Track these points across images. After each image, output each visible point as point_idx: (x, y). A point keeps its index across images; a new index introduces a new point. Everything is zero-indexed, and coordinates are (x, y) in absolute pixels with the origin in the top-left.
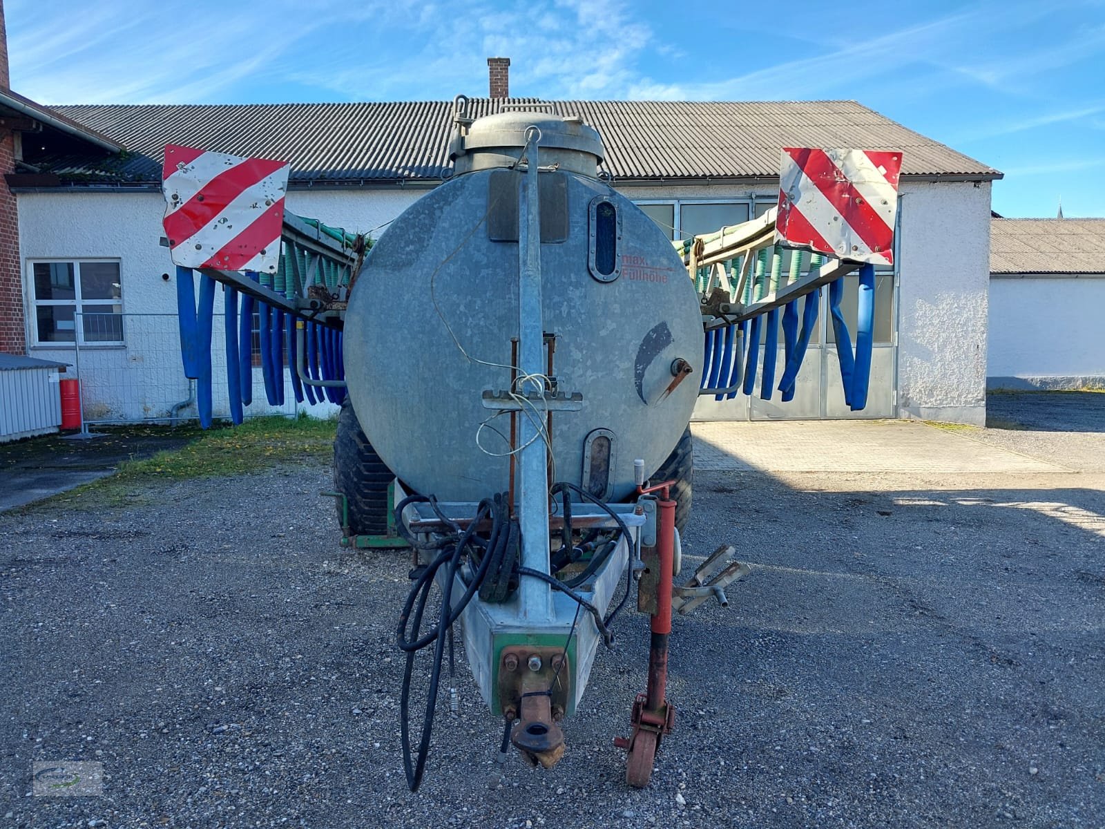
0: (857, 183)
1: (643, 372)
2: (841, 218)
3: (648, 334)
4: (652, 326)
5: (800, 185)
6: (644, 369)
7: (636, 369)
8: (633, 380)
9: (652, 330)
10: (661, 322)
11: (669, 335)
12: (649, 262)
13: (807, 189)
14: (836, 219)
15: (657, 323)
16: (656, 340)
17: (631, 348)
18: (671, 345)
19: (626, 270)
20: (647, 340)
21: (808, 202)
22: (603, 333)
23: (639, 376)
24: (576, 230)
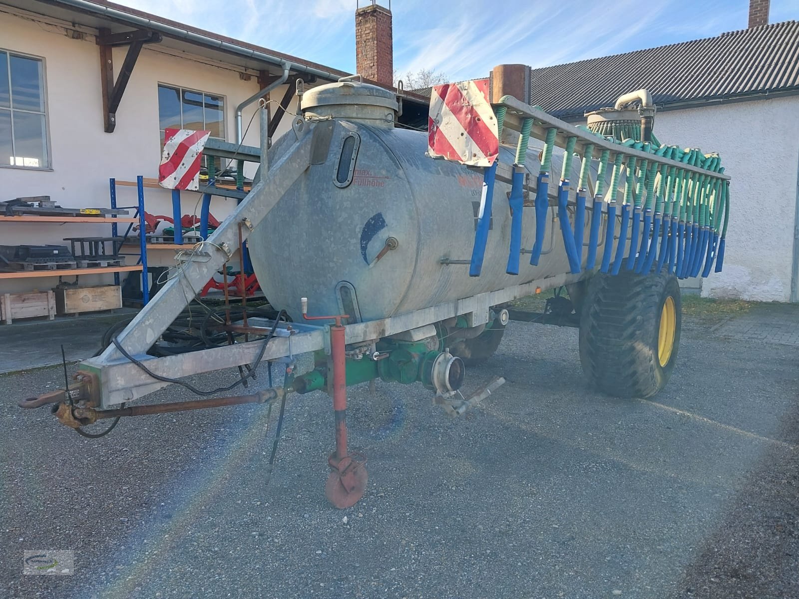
0: (476, 106)
1: (366, 246)
2: (466, 133)
3: (369, 221)
4: (372, 216)
5: (442, 113)
6: (367, 244)
7: (361, 244)
8: (360, 251)
9: (371, 218)
10: (377, 213)
11: (384, 221)
12: (372, 173)
13: (446, 114)
14: (462, 134)
15: (375, 214)
16: (374, 225)
17: (357, 230)
18: (386, 228)
19: (357, 179)
20: (368, 225)
21: (446, 124)
22: (340, 220)
23: (364, 249)
24: (332, 155)
